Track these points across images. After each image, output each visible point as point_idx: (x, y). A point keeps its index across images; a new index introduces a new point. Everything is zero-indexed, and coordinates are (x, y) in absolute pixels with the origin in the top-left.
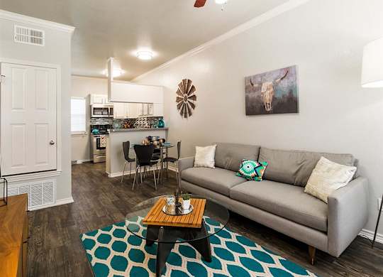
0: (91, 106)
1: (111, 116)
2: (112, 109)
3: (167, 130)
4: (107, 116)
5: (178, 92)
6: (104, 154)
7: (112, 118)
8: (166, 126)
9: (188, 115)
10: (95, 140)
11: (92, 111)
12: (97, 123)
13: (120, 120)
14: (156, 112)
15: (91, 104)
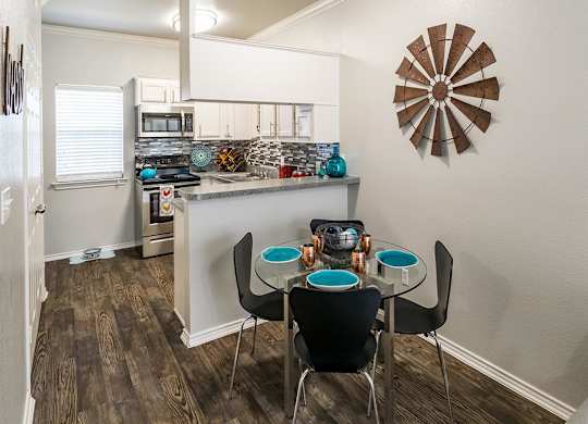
0: (136, 108)
1: (186, 134)
2: (189, 116)
3: (354, 186)
4: (179, 134)
5: (406, 69)
6: (169, 233)
7: (190, 139)
8: (351, 173)
9: (451, 147)
10: (145, 197)
11: (138, 120)
12: (153, 152)
13: (209, 144)
14: (321, 130)
15: (138, 103)
